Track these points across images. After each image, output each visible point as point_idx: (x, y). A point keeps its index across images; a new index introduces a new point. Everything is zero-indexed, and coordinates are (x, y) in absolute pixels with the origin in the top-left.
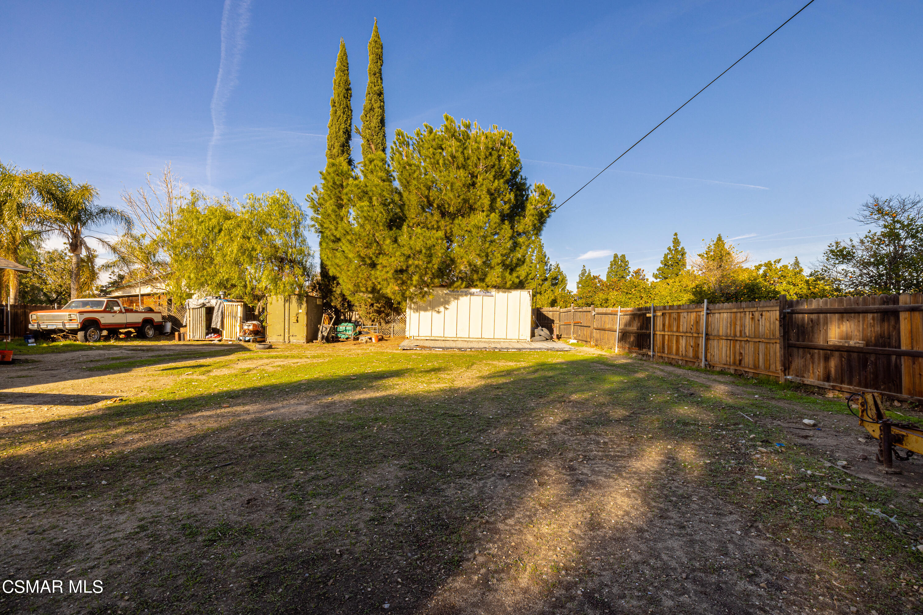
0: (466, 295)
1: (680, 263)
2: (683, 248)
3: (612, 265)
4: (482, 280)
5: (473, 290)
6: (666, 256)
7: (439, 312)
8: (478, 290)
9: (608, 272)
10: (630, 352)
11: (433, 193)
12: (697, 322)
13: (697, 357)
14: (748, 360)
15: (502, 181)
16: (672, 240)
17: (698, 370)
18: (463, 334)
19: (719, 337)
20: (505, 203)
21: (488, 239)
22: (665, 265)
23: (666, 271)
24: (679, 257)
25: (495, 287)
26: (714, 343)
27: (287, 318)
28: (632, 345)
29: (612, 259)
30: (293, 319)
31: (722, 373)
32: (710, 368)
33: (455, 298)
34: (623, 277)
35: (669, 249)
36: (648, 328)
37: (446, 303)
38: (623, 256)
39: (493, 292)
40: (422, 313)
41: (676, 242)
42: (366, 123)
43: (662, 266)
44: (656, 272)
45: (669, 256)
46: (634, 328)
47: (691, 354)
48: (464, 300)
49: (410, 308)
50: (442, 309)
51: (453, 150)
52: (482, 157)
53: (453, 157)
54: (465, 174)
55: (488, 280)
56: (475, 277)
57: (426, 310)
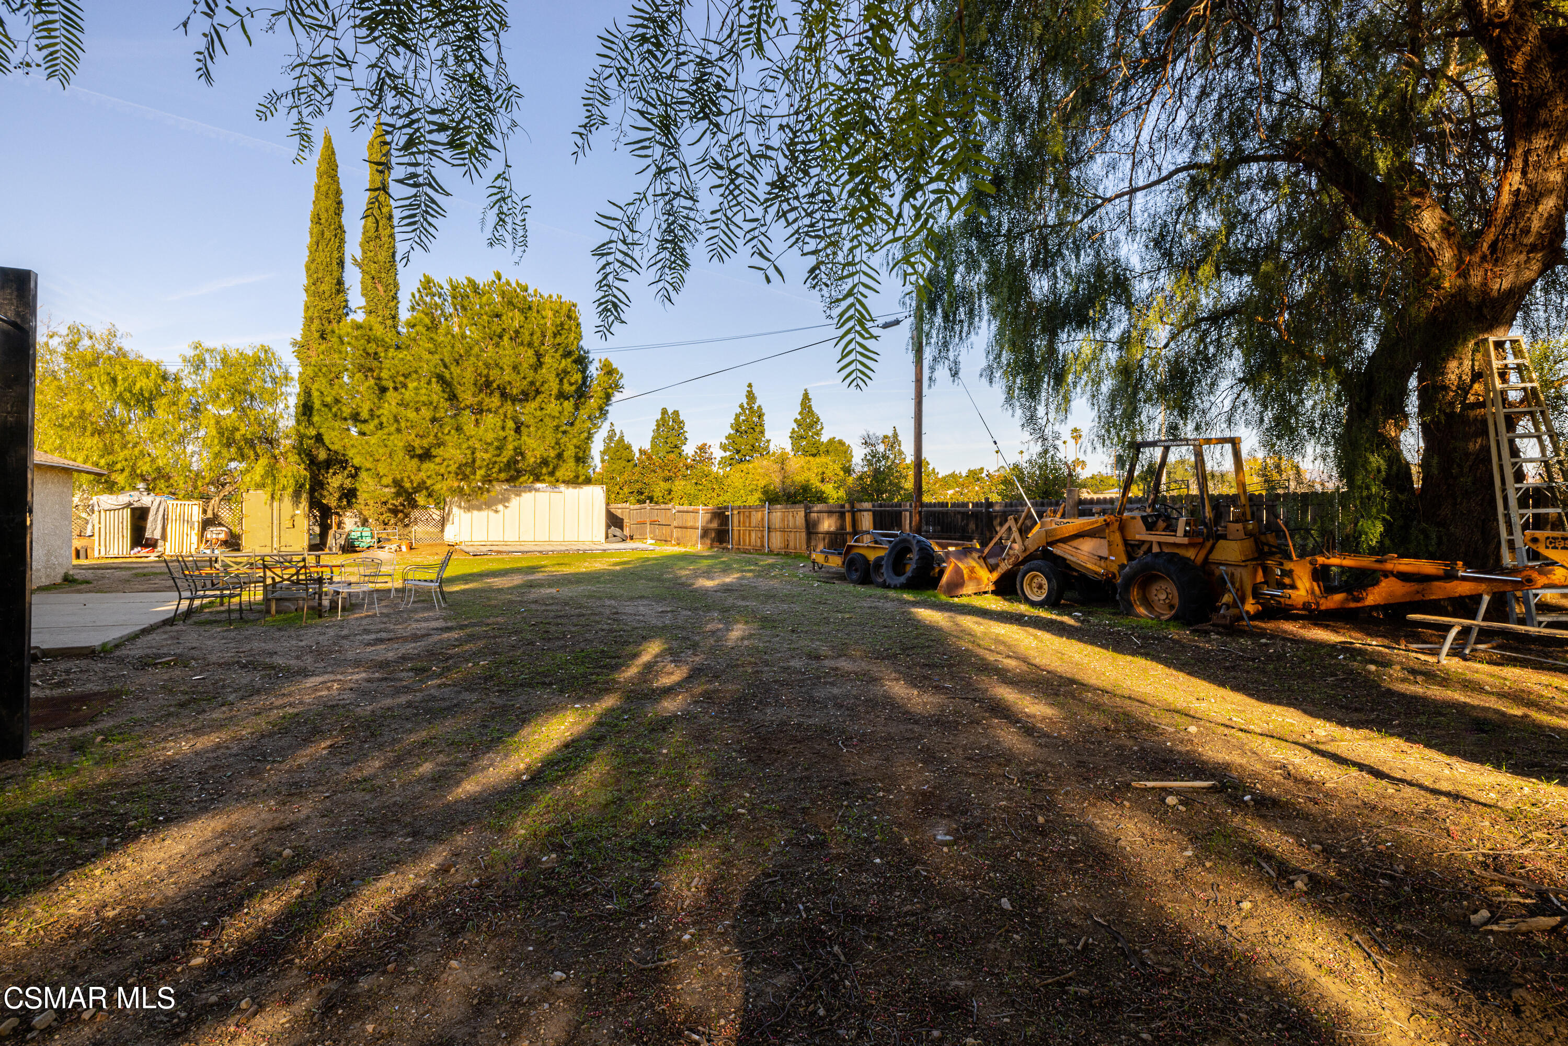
0: (530, 491)
1: (757, 429)
2: (759, 407)
3: (658, 426)
4: (552, 474)
5: (538, 485)
6: (737, 416)
7: (496, 511)
8: (544, 485)
9: (654, 438)
10: (712, 547)
11: (494, 373)
12: (763, 519)
13: (763, 546)
14: (792, 544)
15: (569, 360)
16: (745, 393)
17: (763, 554)
18: (528, 536)
19: (775, 530)
20: (571, 384)
21: (561, 429)
22: (737, 431)
23: (739, 440)
24: (755, 419)
25: (564, 482)
26: (773, 534)
27: (276, 522)
28: (713, 541)
29: (659, 416)
30: (287, 523)
31: (778, 554)
32: (771, 552)
33: (517, 495)
34: (676, 447)
35: (741, 406)
36: (727, 525)
37: (505, 500)
38: (676, 413)
39: (563, 487)
40: (475, 513)
41: (751, 396)
42: (369, 254)
43: (732, 432)
44: (724, 441)
45: (742, 418)
46: (714, 525)
47: (759, 544)
48: (527, 497)
49: (460, 507)
50: (500, 508)
51: (516, 324)
52: (549, 334)
53: (517, 332)
54: (531, 352)
55: (558, 474)
56: (544, 470)
57: (479, 509)
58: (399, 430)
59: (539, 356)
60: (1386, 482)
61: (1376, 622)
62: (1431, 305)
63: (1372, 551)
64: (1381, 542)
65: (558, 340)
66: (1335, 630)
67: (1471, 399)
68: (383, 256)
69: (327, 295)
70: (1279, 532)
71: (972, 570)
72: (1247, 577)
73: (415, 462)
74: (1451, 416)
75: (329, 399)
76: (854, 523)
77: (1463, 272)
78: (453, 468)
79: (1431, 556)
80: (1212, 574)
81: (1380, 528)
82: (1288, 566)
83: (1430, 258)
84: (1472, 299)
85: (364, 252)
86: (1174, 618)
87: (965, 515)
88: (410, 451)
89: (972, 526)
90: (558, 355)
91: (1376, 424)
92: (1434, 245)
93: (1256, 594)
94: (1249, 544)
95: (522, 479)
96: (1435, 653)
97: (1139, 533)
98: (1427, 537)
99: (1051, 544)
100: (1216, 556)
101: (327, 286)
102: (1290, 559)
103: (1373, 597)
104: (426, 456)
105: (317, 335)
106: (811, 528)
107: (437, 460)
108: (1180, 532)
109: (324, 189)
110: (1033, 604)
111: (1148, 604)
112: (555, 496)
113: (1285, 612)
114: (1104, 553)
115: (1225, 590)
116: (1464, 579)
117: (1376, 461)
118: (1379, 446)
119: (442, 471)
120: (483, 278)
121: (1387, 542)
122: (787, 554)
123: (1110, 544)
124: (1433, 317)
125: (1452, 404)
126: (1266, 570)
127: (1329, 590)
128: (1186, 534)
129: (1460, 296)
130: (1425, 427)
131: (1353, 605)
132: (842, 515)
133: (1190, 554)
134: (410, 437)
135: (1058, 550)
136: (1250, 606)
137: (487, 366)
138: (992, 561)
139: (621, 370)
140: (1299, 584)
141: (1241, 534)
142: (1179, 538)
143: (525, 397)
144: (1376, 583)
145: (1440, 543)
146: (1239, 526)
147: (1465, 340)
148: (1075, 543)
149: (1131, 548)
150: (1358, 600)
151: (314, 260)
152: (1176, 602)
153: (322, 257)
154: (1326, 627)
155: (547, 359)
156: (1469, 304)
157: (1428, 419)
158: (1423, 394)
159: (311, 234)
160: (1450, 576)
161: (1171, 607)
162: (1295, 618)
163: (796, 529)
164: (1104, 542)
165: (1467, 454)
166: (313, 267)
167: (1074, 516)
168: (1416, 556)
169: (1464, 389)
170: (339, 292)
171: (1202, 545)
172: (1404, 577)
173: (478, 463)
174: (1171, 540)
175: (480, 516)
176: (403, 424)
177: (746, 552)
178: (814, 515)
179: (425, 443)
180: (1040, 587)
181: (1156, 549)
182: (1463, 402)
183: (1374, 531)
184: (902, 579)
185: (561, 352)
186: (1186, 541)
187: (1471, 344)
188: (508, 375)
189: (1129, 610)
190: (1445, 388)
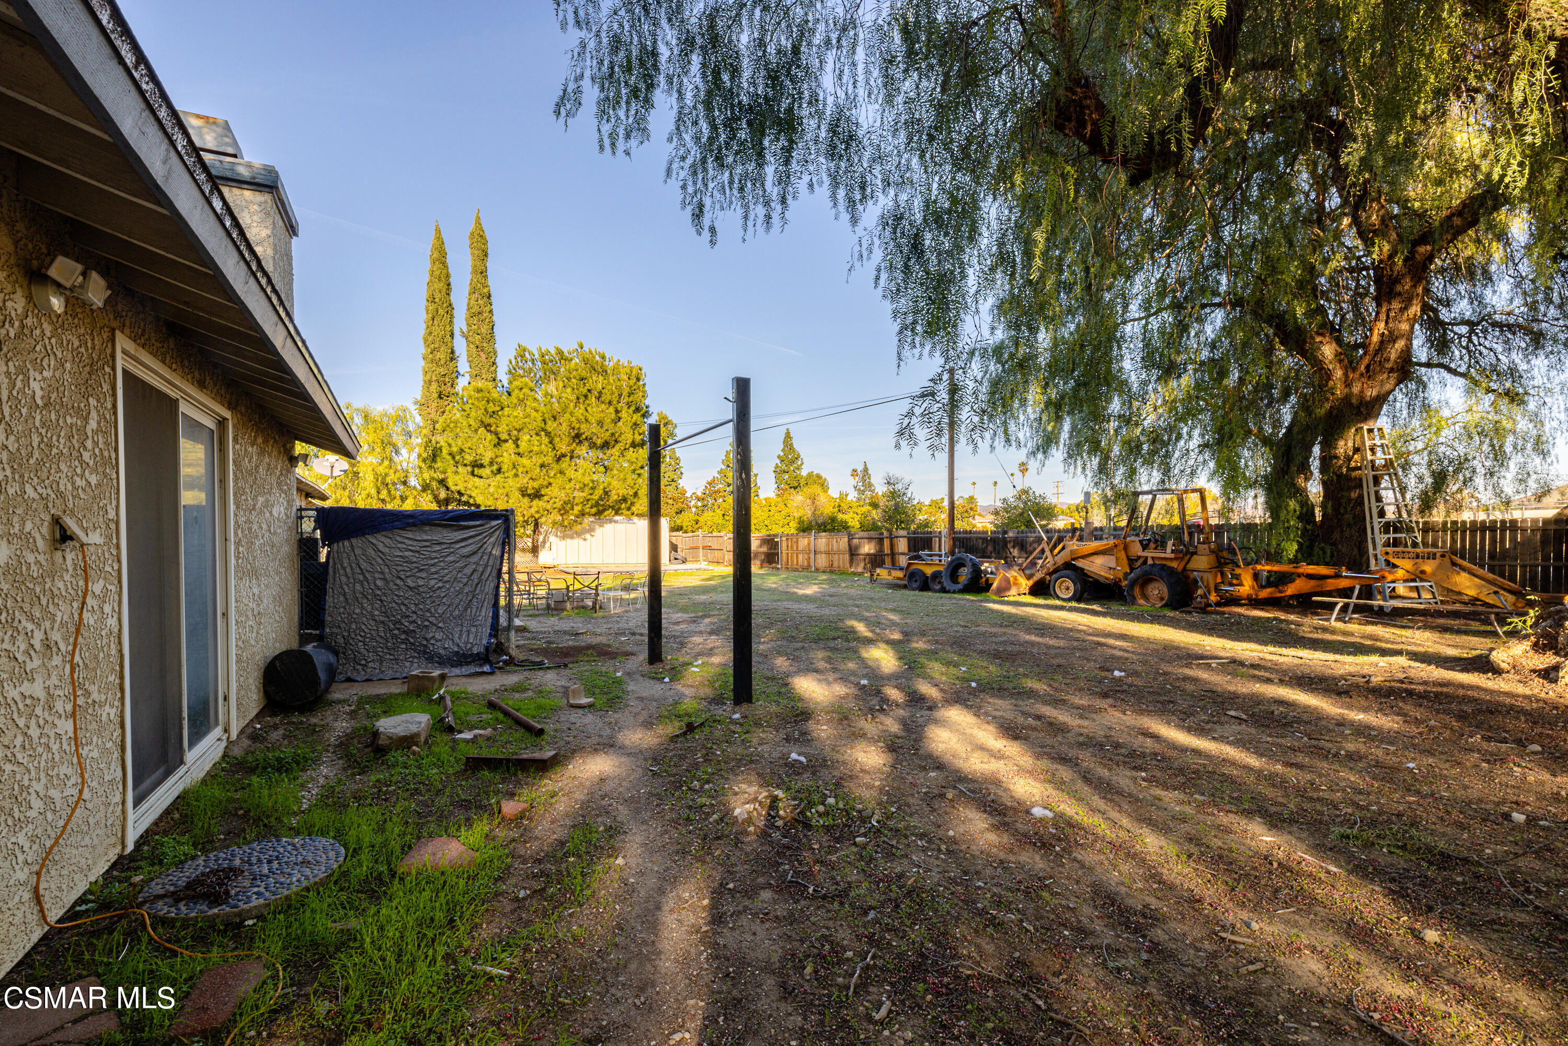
0: (611, 522)
4: (629, 509)
5: (617, 518)
7: (585, 539)
8: (622, 518)
11: (584, 427)
12: (809, 544)
13: (809, 566)
14: (836, 564)
17: (811, 572)
19: (821, 553)
25: (637, 515)
26: (818, 556)
31: (823, 572)
32: (817, 570)
33: (601, 526)
36: (777, 549)
37: (591, 530)
39: (636, 519)
40: (569, 541)
42: (473, 327)
47: (806, 564)
48: (608, 527)
49: (557, 536)
50: (588, 536)
51: (600, 386)
52: (625, 393)
53: (600, 393)
54: (611, 409)
55: (634, 509)
56: (623, 506)
57: (572, 537)
58: (516, 475)
59: (617, 411)
60: (1300, 518)
61: (1292, 606)
62: (1327, 406)
63: (1291, 561)
64: (1296, 556)
65: (631, 399)
66: (1267, 611)
67: (1353, 464)
68: (484, 329)
69: (442, 362)
70: (1232, 551)
71: (1015, 578)
72: (1212, 579)
73: (526, 500)
74: (1340, 476)
75: (455, 449)
76: (892, 546)
77: (1348, 384)
78: (558, 505)
79: (1327, 564)
80: (1188, 577)
81: (1295, 547)
82: (1238, 571)
83: (1329, 375)
84: (1354, 401)
85: (469, 325)
86: (1165, 606)
87: (985, 540)
88: (523, 492)
89: (990, 548)
90: (631, 411)
91: (1293, 479)
92: (1331, 367)
93: (1217, 589)
94: (1213, 557)
95: (606, 513)
96: (1328, 620)
97: (1137, 550)
98: (1324, 552)
99: (1073, 559)
100: (1191, 566)
101: (442, 355)
102: (1239, 566)
103: (1291, 590)
104: (537, 495)
105: (436, 395)
106: (853, 552)
107: (546, 498)
108: (1169, 549)
109: (438, 273)
110: (1064, 600)
111: (1146, 598)
112: (630, 526)
113: (1235, 601)
114: (1113, 565)
115: (1197, 588)
116: (1346, 577)
117: (1292, 504)
118: (1295, 494)
119: (549, 507)
120: (568, 347)
121: (1299, 556)
122: (832, 572)
123: (1117, 559)
124: (1330, 412)
125: (1341, 467)
126: (1223, 574)
127: (1262, 587)
128: (1173, 551)
129: (1347, 399)
130: (1324, 483)
131: (1279, 595)
132: (880, 541)
133: (1174, 564)
134: (523, 480)
135: (1080, 563)
136: (1213, 598)
137: (579, 421)
138: (1027, 572)
139: (674, 422)
140: (1245, 583)
141: (1207, 551)
142: (1168, 554)
143: (606, 445)
144: (1293, 581)
145: (1332, 556)
146: (1206, 546)
147: (1349, 428)
148: (1091, 559)
149: (1131, 561)
150: (1280, 592)
151: (430, 333)
152: (1166, 596)
153: (436, 330)
154: (1262, 609)
155: (624, 414)
156: (1351, 404)
157: (1326, 478)
158: (1323, 460)
159: (427, 311)
160: (1338, 576)
161: (1162, 599)
162: (1242, 605)
163: (839, 552)
164: (1113, 558)
165: (1350, 500)
166: (430, 339)
167: (1090, 540)
168: (1318, 564)
169: (1349, 459)
170: (452, 359)
171: (1182, 559)
172: (1310, 577)
173: (577, 501)
174: (1163, 555)
175: (573, 544)
176: (520, 470)
177: (796, 570)
178: (855, 541)
179: (536, 485)
180: (1068, 589)
181: (1150, 562)
182: (1348, 467)
183: (1292, 548)
184: (960, 586)
185: (633, 408)
186: (1173, 556)
187: (1353, 430)
188: (595, 429)
189: (1134, 600)
190: (1336, 457)
